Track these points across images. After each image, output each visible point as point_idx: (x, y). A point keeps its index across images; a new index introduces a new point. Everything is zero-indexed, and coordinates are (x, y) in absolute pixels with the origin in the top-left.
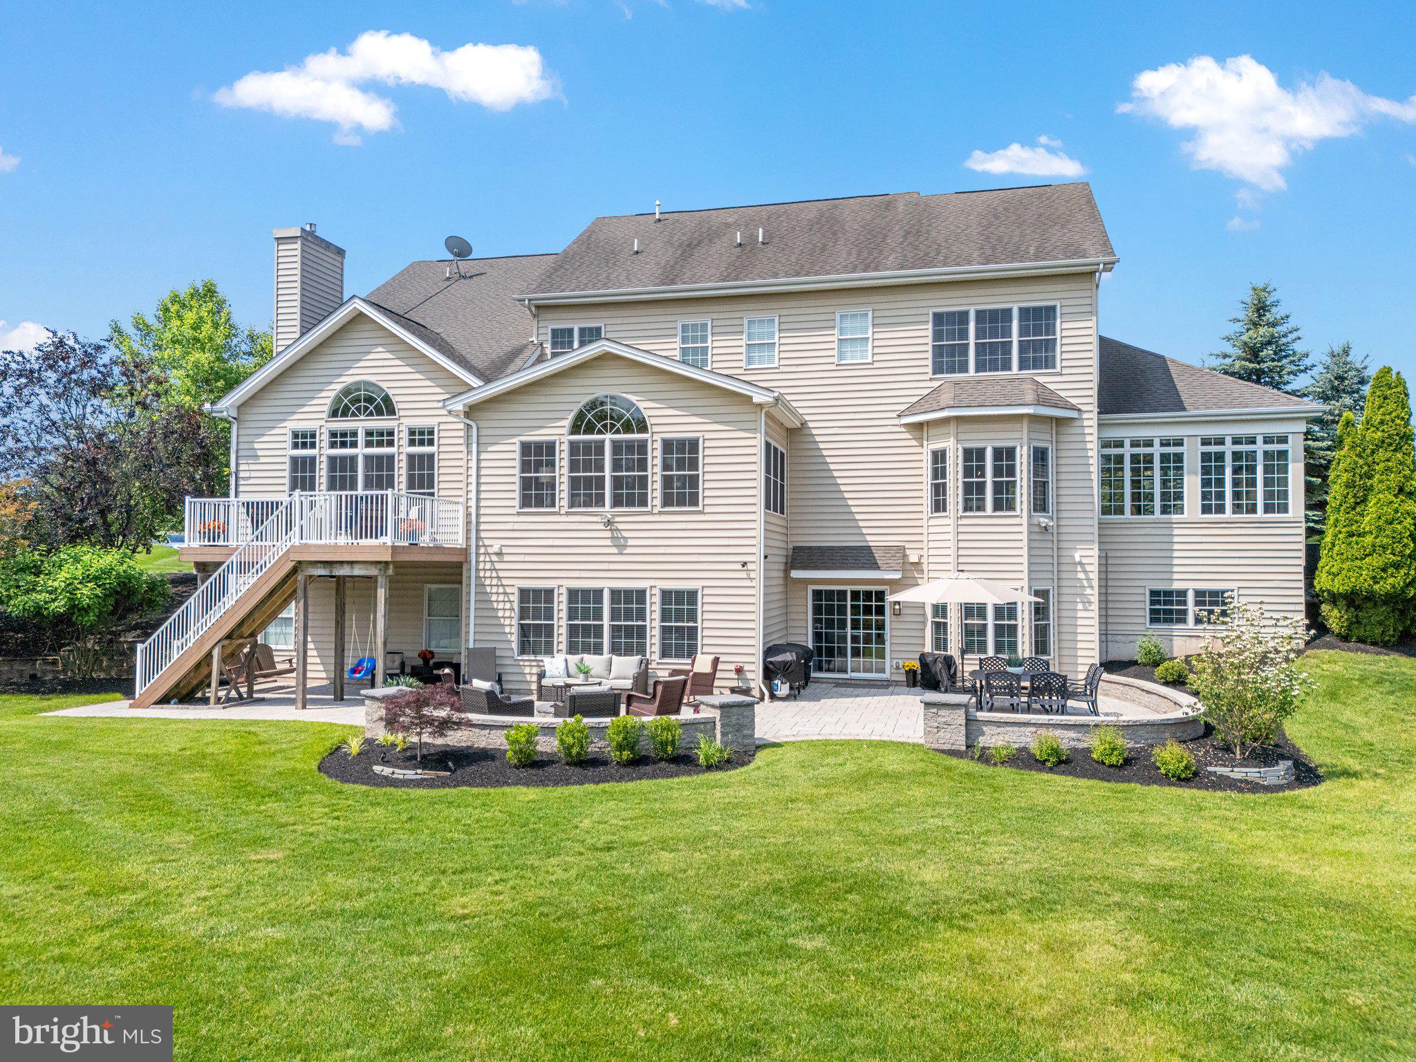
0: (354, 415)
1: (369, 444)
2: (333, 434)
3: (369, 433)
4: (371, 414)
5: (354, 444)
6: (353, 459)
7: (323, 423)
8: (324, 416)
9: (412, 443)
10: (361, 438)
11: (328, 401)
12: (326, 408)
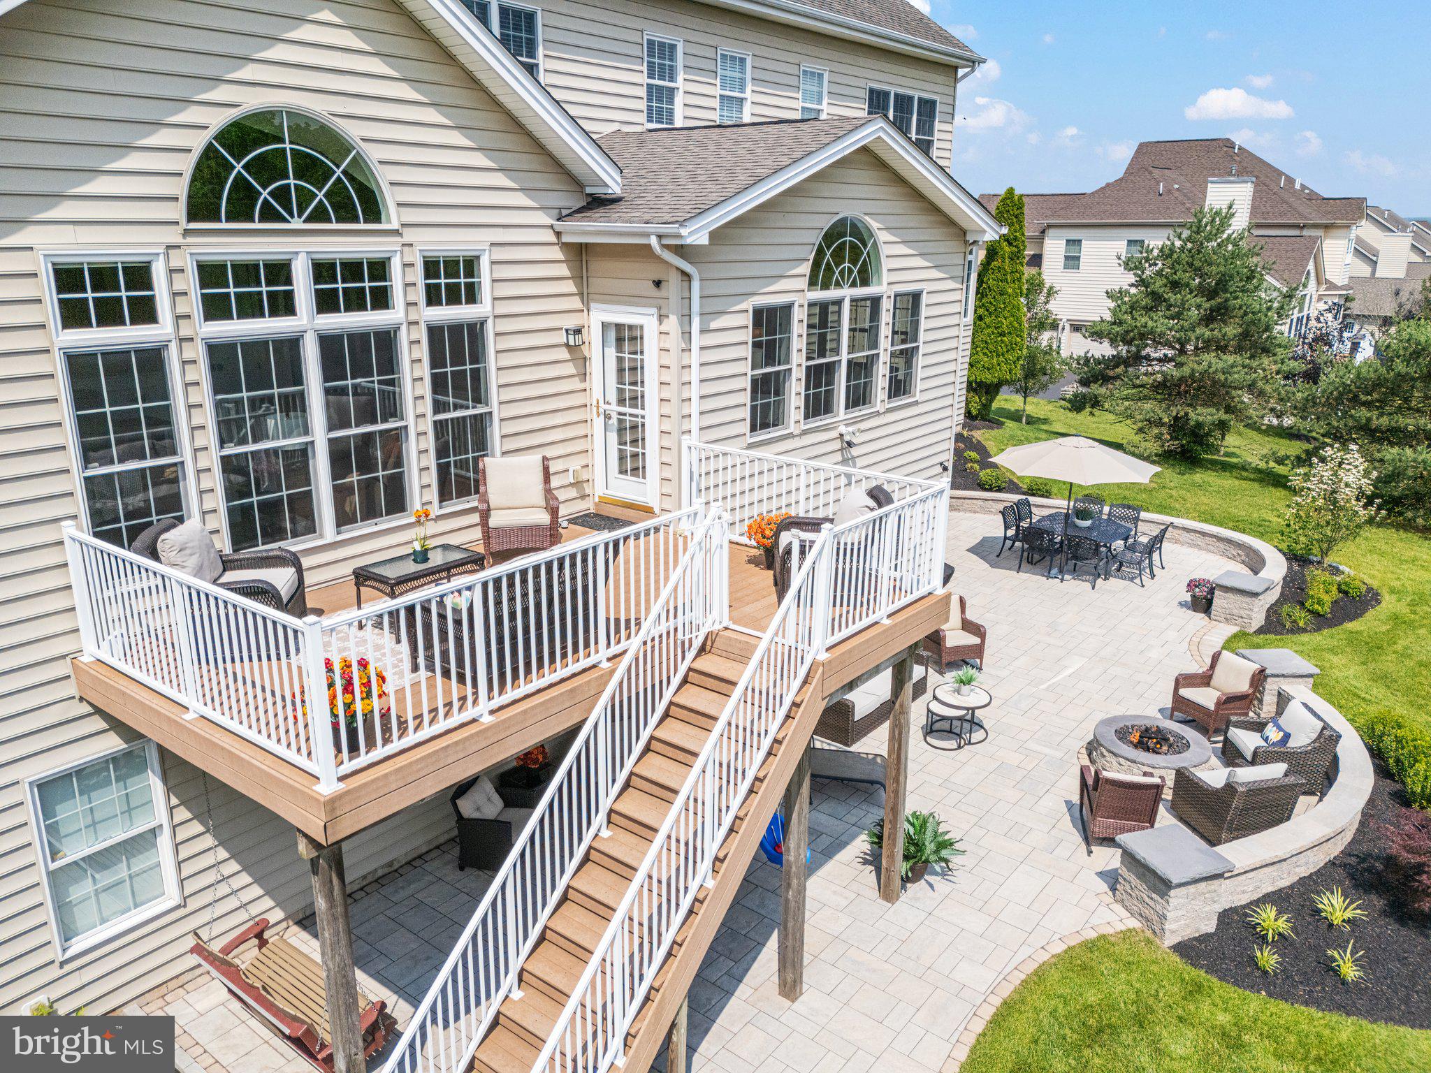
0: (269, 214)
1: (326, 303)
2: (210, 273)
3: (322, 270)
4: (319, 215)
5: (283, 305)
6: (290, 347)
7: (173, 235)
8: (178, 212)
9: (433, 297)
10: (303, 286)
11: (187, 164)
12: (181, 188)
